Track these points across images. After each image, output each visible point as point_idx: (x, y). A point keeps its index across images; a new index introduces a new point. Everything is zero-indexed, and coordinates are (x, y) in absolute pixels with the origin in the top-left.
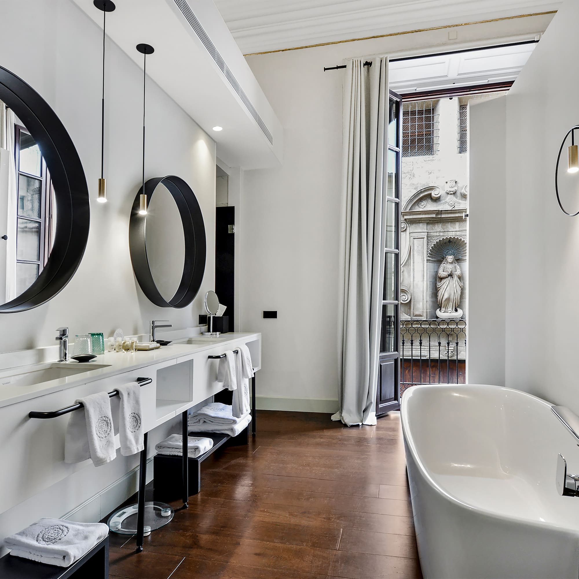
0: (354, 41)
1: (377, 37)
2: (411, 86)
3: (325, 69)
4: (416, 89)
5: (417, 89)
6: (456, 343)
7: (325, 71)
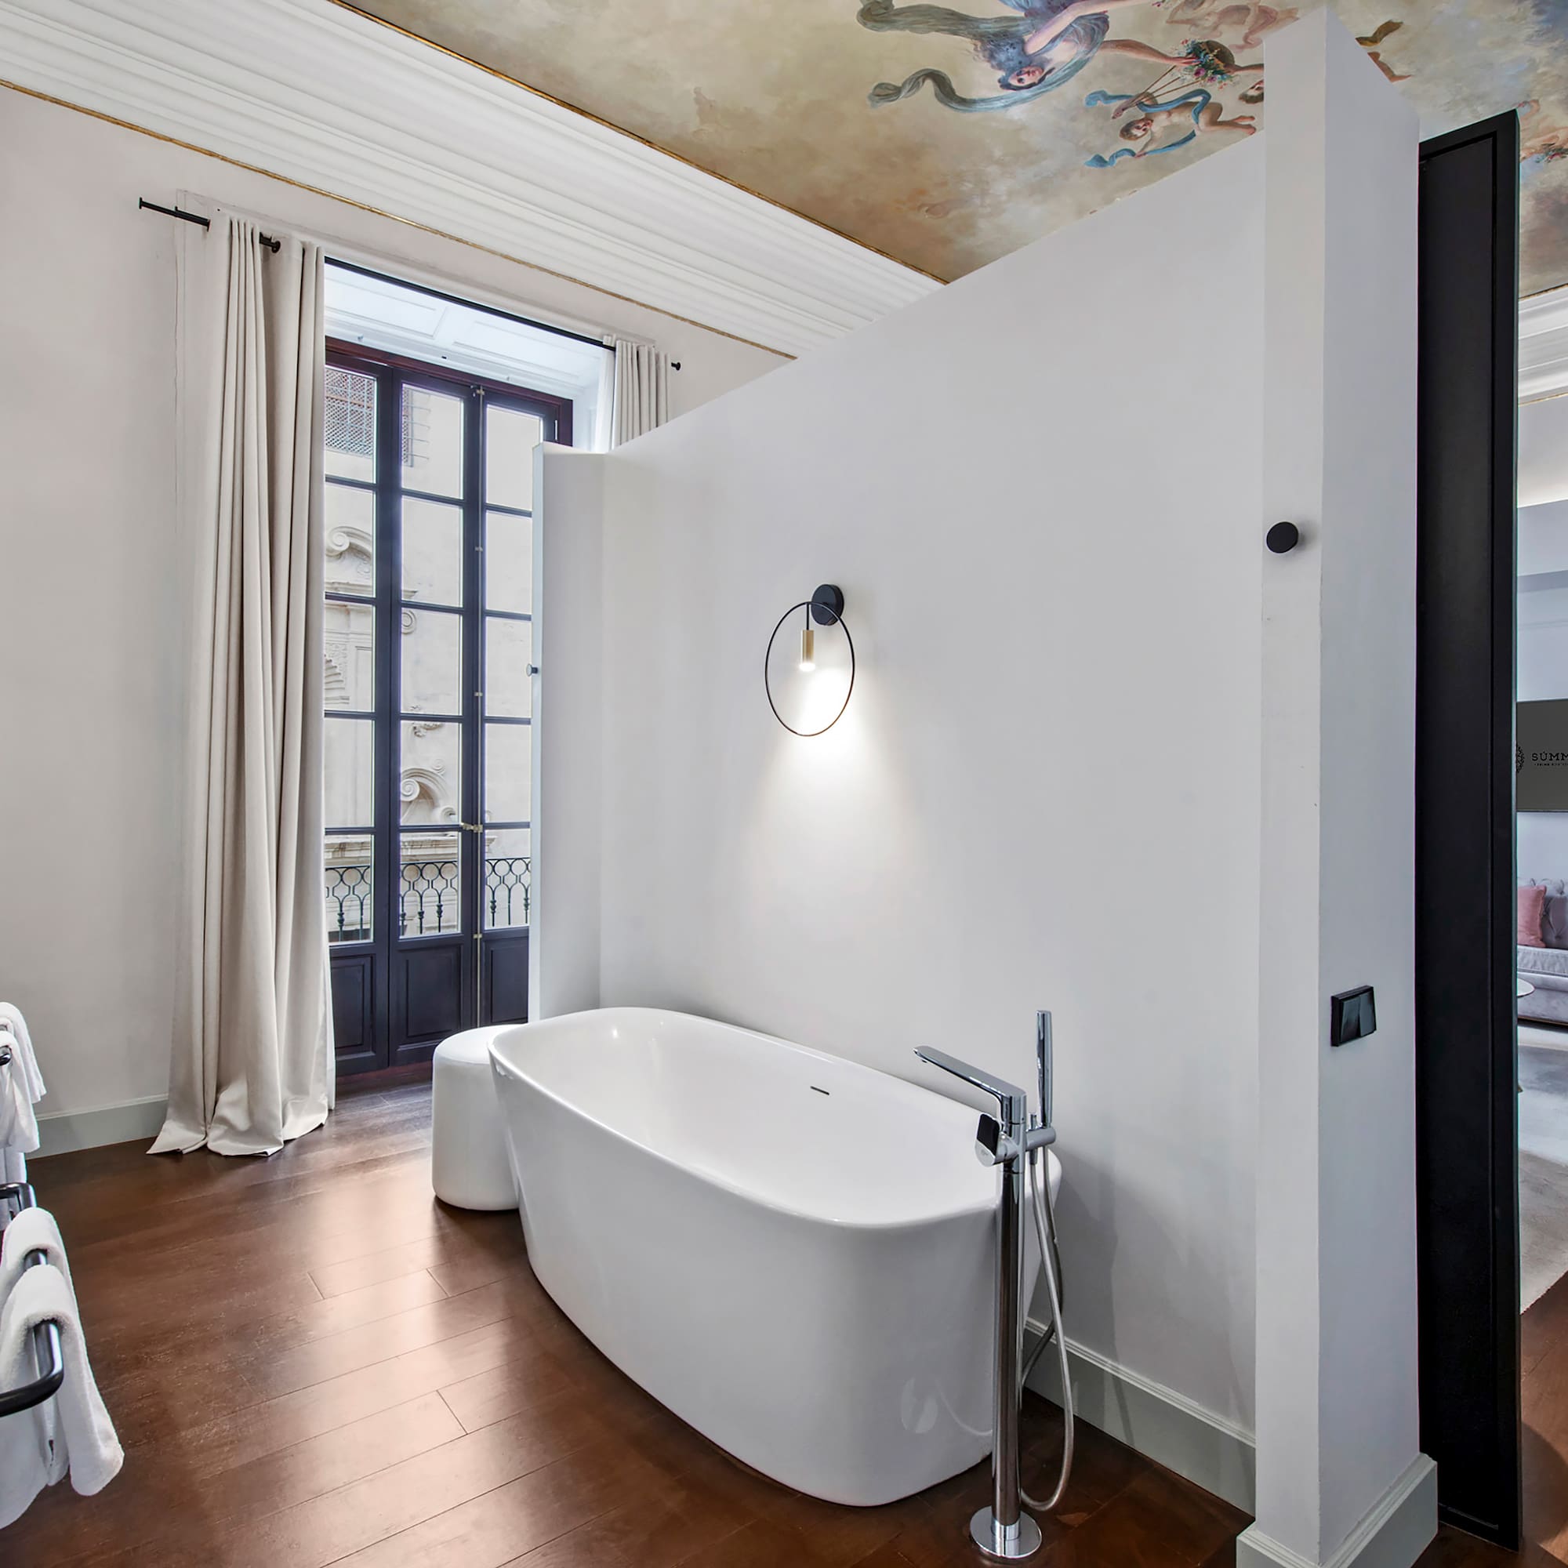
0: (211, 155)
1: (275, 178)
2: (351, 327)
3: (143, 204)
4: (362, 337)
5: (364, 339)
6: (438, 906)
7: (140, 208)
